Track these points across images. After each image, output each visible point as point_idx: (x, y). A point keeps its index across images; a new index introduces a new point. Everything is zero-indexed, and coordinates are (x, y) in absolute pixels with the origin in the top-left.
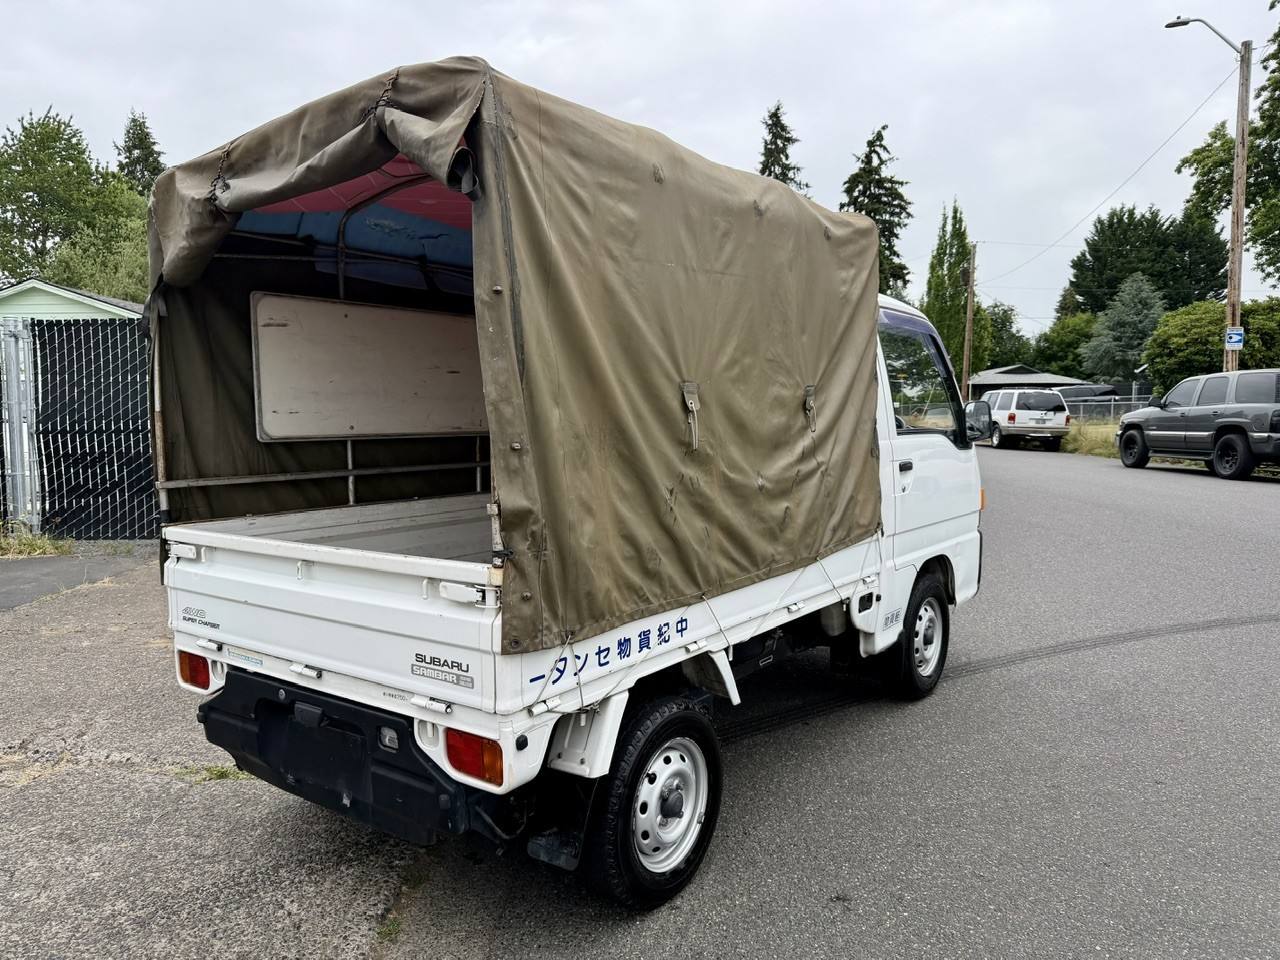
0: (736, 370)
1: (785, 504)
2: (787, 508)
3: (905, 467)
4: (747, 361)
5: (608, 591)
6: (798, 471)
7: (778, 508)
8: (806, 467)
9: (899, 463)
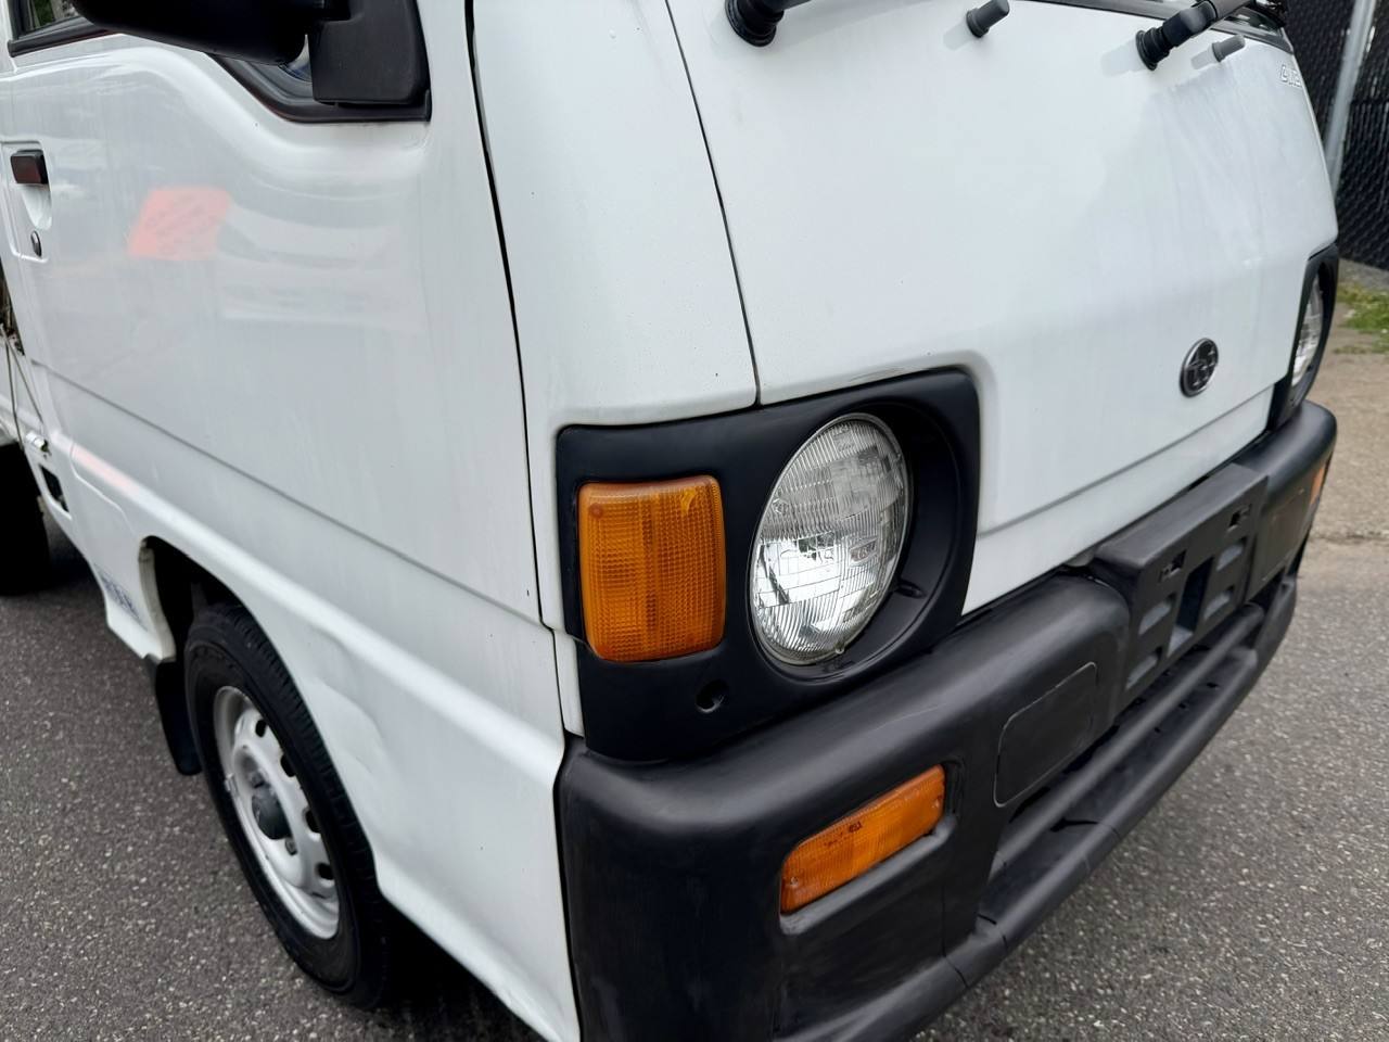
3: (29, 169)
9: (12, 151)
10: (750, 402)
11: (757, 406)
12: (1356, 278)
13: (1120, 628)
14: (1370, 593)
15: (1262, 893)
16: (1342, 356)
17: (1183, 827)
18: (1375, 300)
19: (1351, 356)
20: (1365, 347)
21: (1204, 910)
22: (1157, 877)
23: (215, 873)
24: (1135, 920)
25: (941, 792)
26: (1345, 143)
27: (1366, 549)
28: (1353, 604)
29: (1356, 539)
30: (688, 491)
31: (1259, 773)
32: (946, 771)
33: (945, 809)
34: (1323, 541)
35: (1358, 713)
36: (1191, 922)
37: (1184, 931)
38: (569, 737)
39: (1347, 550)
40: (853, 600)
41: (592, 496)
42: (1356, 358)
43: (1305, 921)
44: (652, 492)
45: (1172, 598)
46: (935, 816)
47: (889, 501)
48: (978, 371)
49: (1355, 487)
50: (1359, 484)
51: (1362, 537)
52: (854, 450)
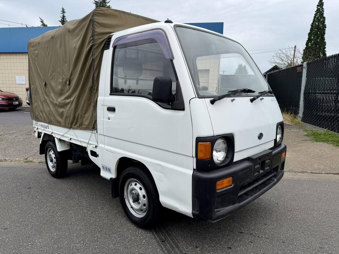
0: (51, 77)
1: (63, 110)
2: (63, 111)
3: (112, 109)
4: (54, 74)
5: (37, 115)
6: (65, 102)
7: (61, 110)
8: (67, 101)
9: (107, 107)
10: (213, 135)
11: (214, 136)
12: (308, 127)
13: (252, 166)
14: (305, 181)
15: (281, 218)
16: (303, 141)
17: (270, 211)
18: (311, 131)
19: (305, 141)
20: (308, 140)
21: (272, 220)
22: (265, 217)
23: (116, 215)
24: (262, 221)
25: (232, 180)
26: (304, 101)
27: (305, 174)
28: (301, 182)
29: (303, 172)
30: (208, 143)
31: (282, 204)
32: (232, 178)
33: (233, 183)
34: (297, 173)
35: (300, 197)
36: (270, 221)
37: (269, 223)
38: (194, 169)
39: (301, 174)
40: (222, 157)
41: (200, 143)
42: (306, 142)
43: (288, 222)
44: (205, 143)
45: (259, 164)
46: (231, 183)
47: (225, 147)
48: (234, 134)
49: (304, 164)
50: (305, 163)
51: (304, 172)
52: (222, 141)
